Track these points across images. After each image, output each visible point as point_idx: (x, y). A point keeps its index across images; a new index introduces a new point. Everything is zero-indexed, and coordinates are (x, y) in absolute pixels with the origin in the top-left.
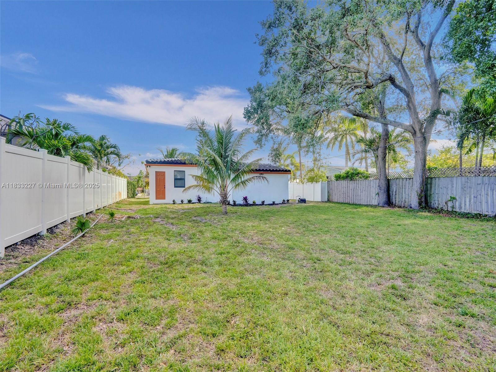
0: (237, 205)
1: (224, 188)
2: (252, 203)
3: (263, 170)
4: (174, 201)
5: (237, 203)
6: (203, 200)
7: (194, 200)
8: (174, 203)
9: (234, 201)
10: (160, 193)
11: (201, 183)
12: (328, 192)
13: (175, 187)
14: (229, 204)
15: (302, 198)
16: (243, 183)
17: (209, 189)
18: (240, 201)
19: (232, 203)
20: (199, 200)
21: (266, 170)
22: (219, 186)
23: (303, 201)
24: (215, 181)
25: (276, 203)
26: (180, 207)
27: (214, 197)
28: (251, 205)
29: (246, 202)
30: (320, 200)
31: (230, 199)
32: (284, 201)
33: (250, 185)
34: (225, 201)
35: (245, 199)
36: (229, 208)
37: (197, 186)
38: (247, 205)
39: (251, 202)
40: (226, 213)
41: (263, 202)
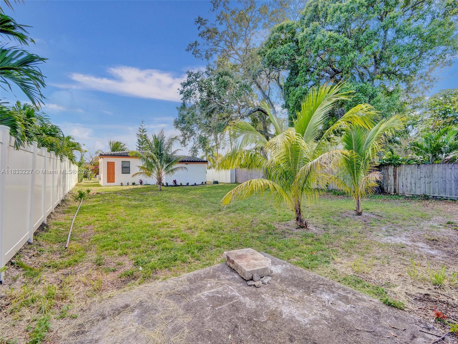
0: (169, 186)
1: (159, 174)
2: (180, 184)
3: (187, 161)
4: (121, 184)
5: (169, 185)
6: (144, 183)
7: (137, 182)
8: (122, 185)
9: (167, 183)
10: (111, 178)
11: (145, 171)
12: (236, 176)
13: (122, 173)
14: (163, 185)
15: (216, 180)
16: (172, 171)
17: (149, 175)
18: (171, 183)
19: (165, 184)
20: (141, 183)
21: (190, 161)
22: (156, 173)
23: (216, 182)
24: (153, 169)
25: (197, 184)
26: (128, 188)
27: (152, 180)
28: (178, 186)
29: (175, 183)
30: (230, 182)
31: (164, 181)
32: (203, 182)
33: (176, 173)
34: (160, 182)
35: (175, 181)
36: (163, 188)
37: (141, 173)
38: (176, 185)
39: (178, 183)
40: (161, 190)
41: (188, 184)
